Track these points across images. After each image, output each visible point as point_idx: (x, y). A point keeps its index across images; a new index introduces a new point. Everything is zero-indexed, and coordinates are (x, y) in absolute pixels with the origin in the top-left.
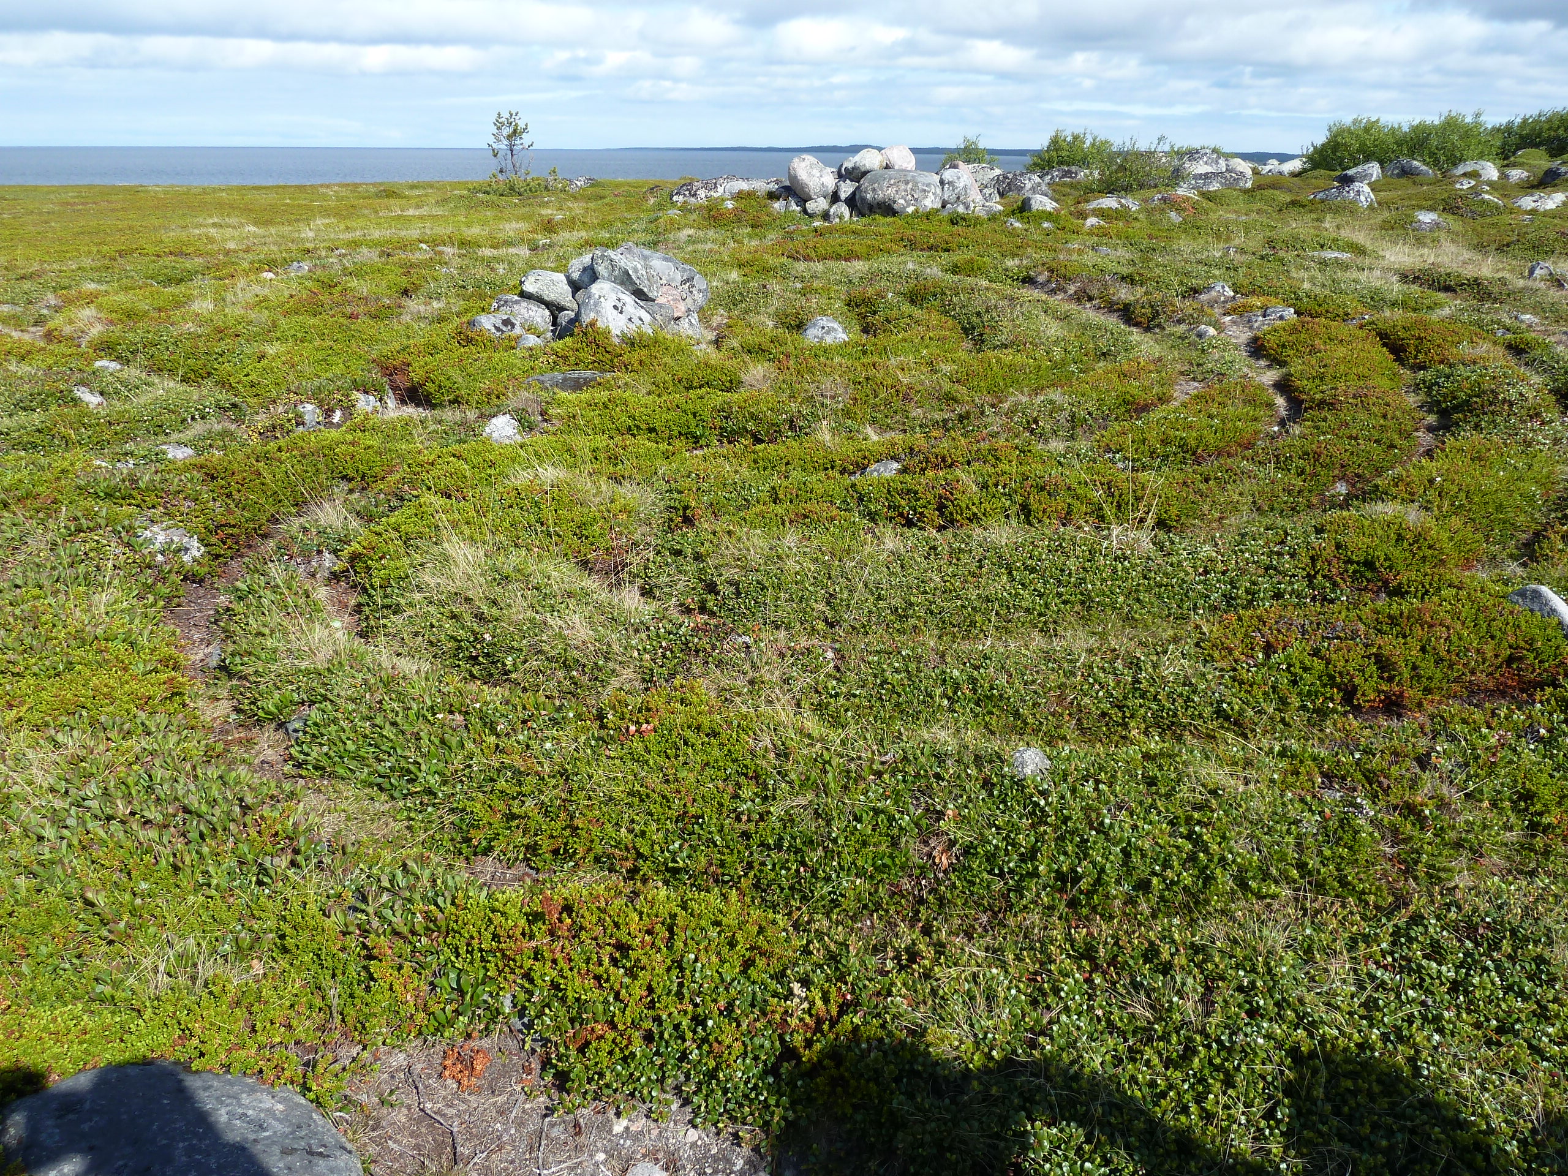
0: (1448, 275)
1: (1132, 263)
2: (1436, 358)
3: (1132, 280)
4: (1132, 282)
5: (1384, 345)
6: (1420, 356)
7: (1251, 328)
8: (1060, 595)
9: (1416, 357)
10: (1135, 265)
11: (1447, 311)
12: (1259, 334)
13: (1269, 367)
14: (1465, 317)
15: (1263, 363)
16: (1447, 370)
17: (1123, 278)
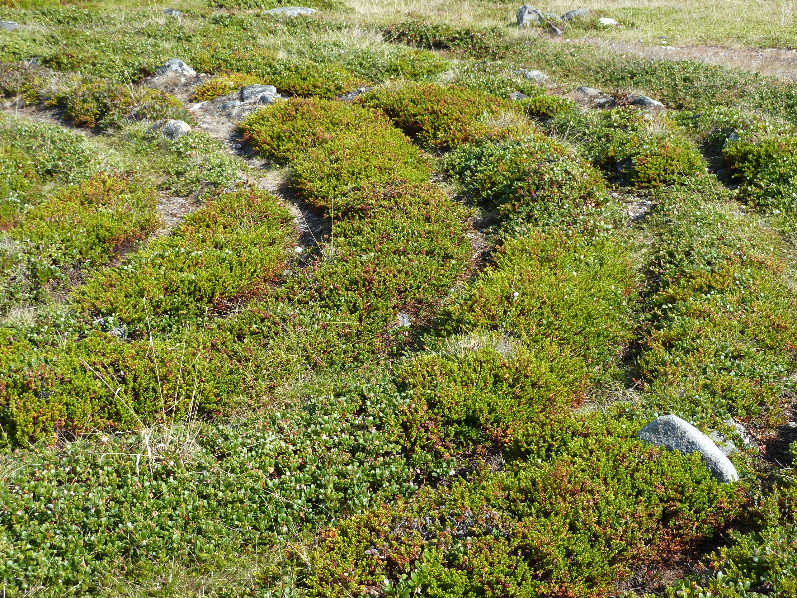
0: (436, 28)
1: (53, 40)
2: (459, 135)
3: (59, 64)
4: (59, 66)
5: (397, 125)
6: (439, 135)
7: (229, 115)
8: (90, 547)
9: (435, 137)
10: (56, 42)
11: (450, 75)
12: (243, 124)
13: (267, 166)
14: (472, 80)
15: (258, 162)
16: (476, 150)
17: (46, 62)
